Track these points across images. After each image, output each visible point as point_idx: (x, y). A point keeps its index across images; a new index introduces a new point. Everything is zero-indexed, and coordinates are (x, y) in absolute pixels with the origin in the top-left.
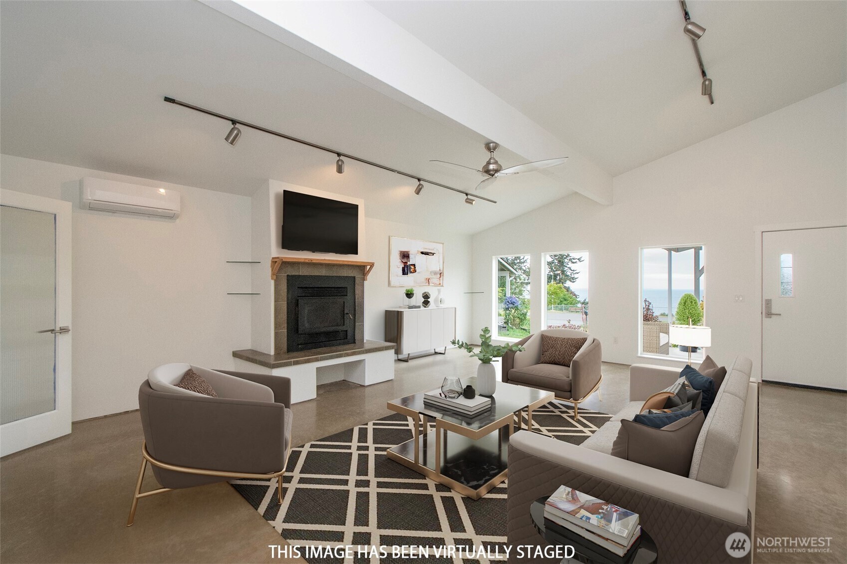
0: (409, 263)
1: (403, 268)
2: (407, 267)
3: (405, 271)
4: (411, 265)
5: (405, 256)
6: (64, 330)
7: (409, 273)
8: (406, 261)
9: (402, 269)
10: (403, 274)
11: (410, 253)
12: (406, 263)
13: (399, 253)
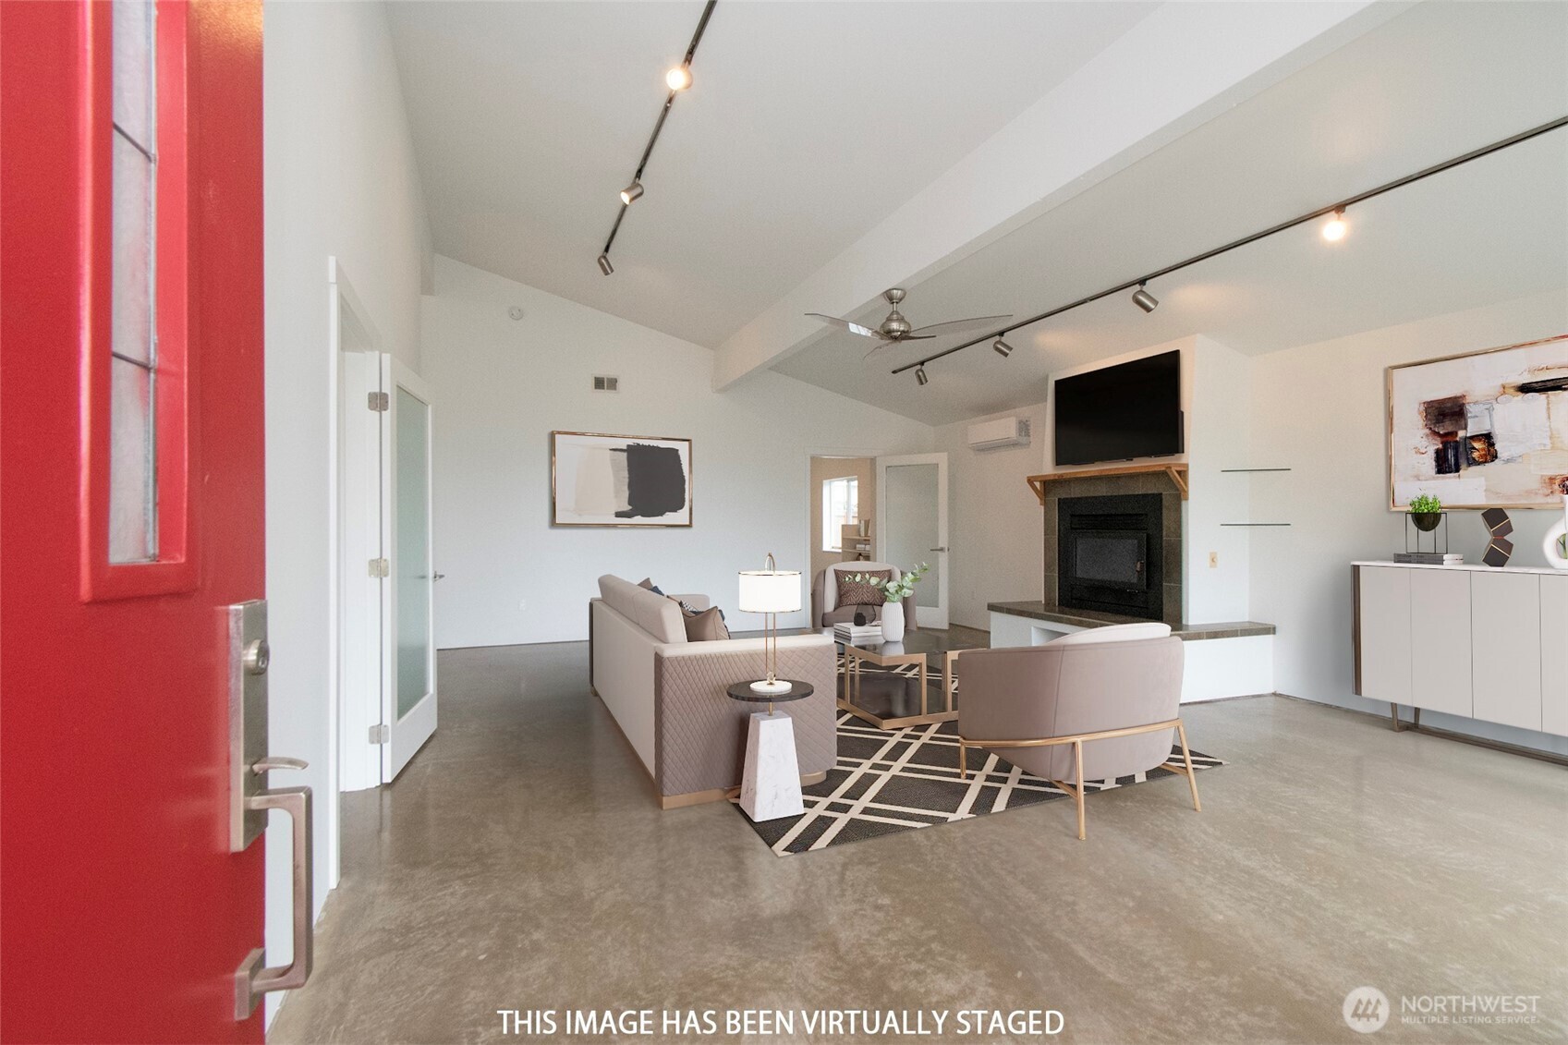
0: (1461, 434)
1: (1437, 452)
2: (1456, 449)
3: (1446, 459)
4: (1472, 438)
5: (1446, 414)
6: (942, 550)
7: (1463, 466)
8: (1450, 429)
9: (1433, 455)
10: (1439, 471)
11: (1468, 399)
12: (1454, 434)
13: (1422, 408)
